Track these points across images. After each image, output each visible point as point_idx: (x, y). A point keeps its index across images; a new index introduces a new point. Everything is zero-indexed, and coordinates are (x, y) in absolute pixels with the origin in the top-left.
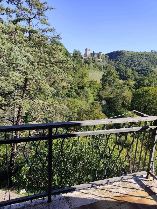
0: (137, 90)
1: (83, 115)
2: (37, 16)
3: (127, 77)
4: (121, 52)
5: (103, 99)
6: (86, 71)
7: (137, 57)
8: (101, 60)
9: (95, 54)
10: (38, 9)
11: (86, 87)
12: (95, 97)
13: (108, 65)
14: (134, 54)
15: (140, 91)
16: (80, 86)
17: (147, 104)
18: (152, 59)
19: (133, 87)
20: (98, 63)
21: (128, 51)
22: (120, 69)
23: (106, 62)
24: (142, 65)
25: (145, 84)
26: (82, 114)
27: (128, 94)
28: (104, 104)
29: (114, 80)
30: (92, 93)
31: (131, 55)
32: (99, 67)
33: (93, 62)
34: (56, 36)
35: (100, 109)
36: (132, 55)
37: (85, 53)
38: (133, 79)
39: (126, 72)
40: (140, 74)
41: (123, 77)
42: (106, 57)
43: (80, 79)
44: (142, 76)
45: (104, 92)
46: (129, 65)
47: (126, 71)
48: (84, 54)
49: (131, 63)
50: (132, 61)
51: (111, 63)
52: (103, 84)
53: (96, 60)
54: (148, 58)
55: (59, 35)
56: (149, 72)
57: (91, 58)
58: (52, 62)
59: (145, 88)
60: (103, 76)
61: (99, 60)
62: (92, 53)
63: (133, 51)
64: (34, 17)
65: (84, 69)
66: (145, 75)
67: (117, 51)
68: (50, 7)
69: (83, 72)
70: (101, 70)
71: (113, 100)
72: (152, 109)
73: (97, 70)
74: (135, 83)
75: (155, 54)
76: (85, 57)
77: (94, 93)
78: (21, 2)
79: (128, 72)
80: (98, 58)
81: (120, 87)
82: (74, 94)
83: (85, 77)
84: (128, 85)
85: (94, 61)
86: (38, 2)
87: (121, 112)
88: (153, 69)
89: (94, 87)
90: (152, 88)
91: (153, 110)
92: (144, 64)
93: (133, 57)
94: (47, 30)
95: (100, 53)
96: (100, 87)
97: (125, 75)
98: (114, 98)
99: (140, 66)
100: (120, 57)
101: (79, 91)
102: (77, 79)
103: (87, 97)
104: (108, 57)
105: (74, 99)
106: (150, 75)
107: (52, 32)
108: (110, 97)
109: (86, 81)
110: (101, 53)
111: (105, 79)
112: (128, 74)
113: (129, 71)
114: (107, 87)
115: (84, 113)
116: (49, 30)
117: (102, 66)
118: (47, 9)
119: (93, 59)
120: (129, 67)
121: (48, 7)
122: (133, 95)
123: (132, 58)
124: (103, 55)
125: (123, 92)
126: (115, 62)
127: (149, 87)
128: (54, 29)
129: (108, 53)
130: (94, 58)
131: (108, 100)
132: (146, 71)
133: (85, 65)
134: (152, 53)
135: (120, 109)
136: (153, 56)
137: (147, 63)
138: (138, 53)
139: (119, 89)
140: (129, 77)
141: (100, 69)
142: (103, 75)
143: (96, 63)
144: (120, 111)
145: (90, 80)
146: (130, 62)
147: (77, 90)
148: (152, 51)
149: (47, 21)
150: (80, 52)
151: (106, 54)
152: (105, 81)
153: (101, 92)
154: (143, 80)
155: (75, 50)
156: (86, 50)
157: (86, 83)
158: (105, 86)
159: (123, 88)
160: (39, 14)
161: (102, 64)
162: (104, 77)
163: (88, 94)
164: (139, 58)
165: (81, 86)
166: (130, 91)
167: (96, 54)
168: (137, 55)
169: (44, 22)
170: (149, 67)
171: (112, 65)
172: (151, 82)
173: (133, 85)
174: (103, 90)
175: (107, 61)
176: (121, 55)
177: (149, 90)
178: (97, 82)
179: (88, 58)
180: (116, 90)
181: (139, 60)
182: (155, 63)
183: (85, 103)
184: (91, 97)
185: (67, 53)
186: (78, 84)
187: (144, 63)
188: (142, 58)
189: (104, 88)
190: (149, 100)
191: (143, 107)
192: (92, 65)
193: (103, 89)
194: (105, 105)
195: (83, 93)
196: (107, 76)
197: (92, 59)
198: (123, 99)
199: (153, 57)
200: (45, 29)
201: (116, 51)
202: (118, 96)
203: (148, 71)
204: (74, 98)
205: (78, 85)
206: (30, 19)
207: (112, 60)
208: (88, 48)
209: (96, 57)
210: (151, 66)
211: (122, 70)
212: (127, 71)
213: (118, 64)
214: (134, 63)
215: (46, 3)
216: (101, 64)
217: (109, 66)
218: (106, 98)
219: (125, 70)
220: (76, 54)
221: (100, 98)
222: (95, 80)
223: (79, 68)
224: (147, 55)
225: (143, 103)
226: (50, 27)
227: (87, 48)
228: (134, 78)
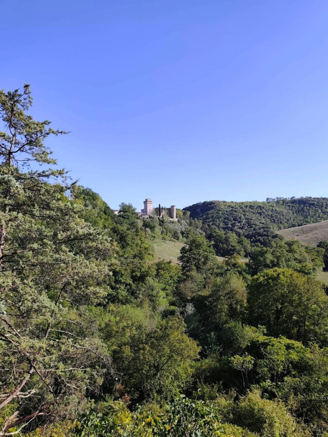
0: (256, 277)
1: (144, 349)
2: (27, 147)
3: (231, 250)
4: (211, 203)
5: (188, 301)
6: (148, 243)
7: (243, 211)
8: (175, 219)
9: (162, 209)
10: (28, 134)
11: (149, 277)
12: (170, 297)
13: (189, 228)
14: (237, 206)
15: (260, 277)
16: (136, 274)
17: (280, 306)
18: (270, 213)
19: (245, 271)
20: (171, 226)
21: (224, 202)
22: (215, 235)
23: (186, 224)
24: (254, 226)
25: (268, 262)
26: (141, 346)
27: (238, 285)
28: (192, 312)
29: (206, 258)
30: (164, 289)
31: (231, 209)
32: (173, 233)
33: (160, 225)
34: (69, 185)
35: (184, 329)
36: (232, 207)
37: (143, 208)
38: (243, 253)
39: (227, 240)
40: (254, 242)
41: (224, 250)
42: (184, 214)
43: (135, 260)
44: (257, 246)
45: (189, 284)
46: (230, 226)
47: (225, 237)
48: (142, 211)
49: (233, 222)
50: (235, 220)
51: (196, 224)
52: (184, 268)
53: (166, 221)
54: (262, 212)
55: (75, 183)
56: (270, 238)
57: (156, 217)
59: (270, 272)
61: (171, 219)
62: (157, 208)
63: (234, 201)
64: (20, 149)
65: (143, 239)
66: (264, 244)
67: (205, 203)
68: (56, 131)
69: (142, 246)
70: (178, 239)
71: (210, 302)
72: (292, 315)
73: (169, 239)
74: (247, 260)
75: (275, 205)
76: (143, 216)
77: (167, 287)
79: (231, 240)
80: (170, 216)
81: (219, 271)
82: (124, 293)
83: (146, 256)
84: (234, 265)
85: (162, 222)
86: (31, 121)
87: (230, 328)
88: (277, 232)
89: (167, 275)
90: (283, 270)
91: (295, 318)
92: (258, 223)
93: (236, 211)
95: (173, 207)
96: (180, 275)
97: (225, 246)
98: (210, 296)
99: (251, 227)
100: (211, 212)
101: (134, 286)
102: (129, 261)
103: (152, 299)
104: (189, 213)
105: (124, 306)
106: (273, 243)
107: (60, 177)
108: (203, 294)
109: (149, 262)
110: (175, 208)
111: (186, 256)
112: (231, 244)
113: (233, 238)
114: (194, 273)
115: (147, 343)
117: (179, 232)
118: (48, 134)
119: (161, 219)
120: (232, 230)
121: (50, 130)
122: (248, 287)
123: (234, 213)
124: (179, 210)
125: (227, 282)
126: (203, 223)
127: (276, 268)
128: (65, 171)
129: (187, 206)
130: (161, 217)
131: (199, 302)
132: (265, 235)
133: (146, 231)
134: (268, 203)
135: (226, 322)
136: (271, 208)
137: (264, 221)
138: (242, 203)
139: (217, 276)
140: (234, 250)
141: (175, 236)
142: (183, 249)
143: (166, 227)
144: (228, 325)
145: (157, 261)
146: (230, 221)
147: (129, 285)
148: (267, 199)
149: (49, 157)
150: (134, 206)
151: (184, 209)
152: (188, 262)
153: (182, 285)
154: (262, 254)
156: (146, 202)
157: (149, 268)
158: (188, 271)
159: (226, 275)
160: (30, 143)
161: (179, 228)
162: (186, 253)
163: (154, 293)
164: (247, 214)
165: (139, 274)
166: (242, 278)
167: (165, 209)
168: (241, 208)
169: (43, 158)
170: (267, 228)
171: (197, 228)
172: (278, 258)
173: (244, 266)
174: (185, 280)
175: (188, 221)
176: (212, 208)
177: (278, 275)
178: (172, 264)
179: (150, 217)
180: (212, 277)
181: (248, 217)
182: (278, 221)
183: (148, 314)
184: (161, 299)
185: (107, 211)
186: (133, 271)
187: (258, 221)
188: (251, 212)
189: (187, 276)
190: (283, 296)
191: (273, 314)
192: (158, 229)
193: (185, 277)
194: (194, 315)
195: (143, 289)
196: (190, 250)
197: (159, 218)
198: (229, 298)
199: (272, 210)
200: (43, 172)
201: (202, 202)
202: (219, 291)
203: (267, 236)
204: (123, 304)
205: (132, 273)
206: (10, 153)
207: (196, 219)
208: (148, 200)
209: (166, 214)
210: (271, 227)
211: (219, 236)
212: (229, 238)
213: (209, 225)
214: (239, 222)
215: (49, 123)
216: (176, 227)
217: (192, 230)
218: (194, 297)
220: (125, 212)
221: (180, 299)
222: (168, 261)
223: (132, 239)
224: (260, 207)
225: (272, 305)
226: (54, 168)
228: (245, 251)
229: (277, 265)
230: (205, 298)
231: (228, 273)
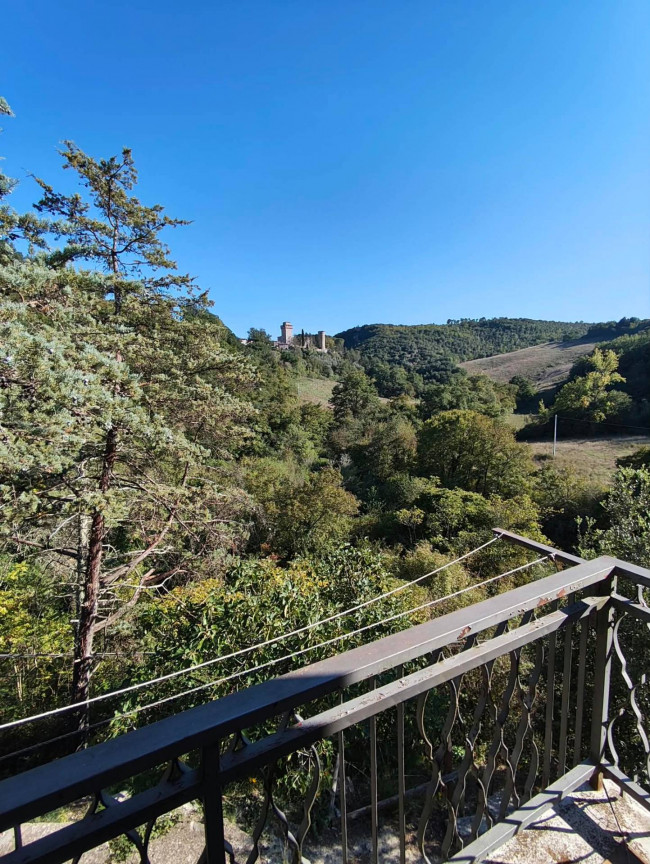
0: (429, 421)
2: (136, 245)
3: (397, 389)
4: (373, 327)
5: (343, 452)
6: (288, 381)
7: (415, 338)
8: (324, 350)
9: (307, 335)
10: (137, 225)
11: (291, 425)
12: (320, 449)
13: (343, 361)
14: (407, 331)
15: (435, 421)
16: (276, 422)
17: (457, 455)
18: (451, 340)
19: (415, 414)
20: (319, 359)
21: (391, 326)
22: (377, 370)
23: (338, 356)
24: (428, 358)
25: (445, 402)
26: (289, 501)
27: (406, 431)
28: (348, 464)
29: (366, 400)
30: (312, 439)
31: (399, 335)
32: (321, 368)
33: (304, 358)
34: (197, 297)
35: (340, 482)
36: (401, 333)
37: (280, 335)
38: (412, 392)
39: (392, 376)
40: (428, 378)
41: (388, 389)
42: (337, 342)
43: (273, 403)
44: (432, 383)
45: (344, 432)
46: (397, 358)
48: (279, 339)
49: (402, 352)
50: (403, 349)
51: (352, 356)
52: (336, 413)
53: (311, 352)
54: (440, 339)
56: (449, 373)
57: (299, 347)
58: (189, 370)
59: (448, 414)
60: (336, 390)
61: (319, 350)
62: (299, 335)
63: (404, 324)
64: (126, 248)
65: (282, 376)
66: (441, 381)
67: (364, 327)
68: (173, 220)
69: (281, 386)
70: (328, 377)
71: (370, 452)
72: (471, 464)
73: (316, 376)
74: (418, 402)
75: (458, 329)
76: (280, 347)
77: (316, 436)
78: (83, 206)
79: (397, 376)
80: (316, 346)
81: (382, 415)
82: (262, 444)
83: (286, 398)
84: (401, 408)
85: (306, 355)
86: (136, 206)
87: (394, 481)
88: (458, 365)
89: (316, 422)
90: (463, 412)
91: (474, 468)
92: (434, 354)
93: (405, 338)
94: (167, 281)
95: (321, 333)
96: (331, 421)
97: (390, 384)
98: (370, 445)
99: (425, 359)
100: (372, 340)
101: (273, 435)
102: (264, 404)
103: (297, 451)
104: (342, 341)
105: (262, 460)
106: (452, 379)
107: (184, 286)
108: (361, 443)
109: (291, 406)
110: (323, 334)
111: (339, 399)
112: (397, 381)
113: (401, 373)
114: (350, 418)
115: (295, 498)
116: (174, 281)
117: (329, 366)
118: (163, 225)
119: (304, 350)
120: (399, 363)
121: (165, 219)
122: (419, 433)
123: (403, 340)
124: (329, 337)
125: (392, 428)
126: (362, 354)
127: (455, 410)
128: (190, 277)
129: (341, 331)
130: (305, 347)
131: (357, 453)
132: (442, 370)
133: (285, 366)
134: (449, 326)
135: (390, 475)
136: (452, 333)
137: (442, 351)
138: (415, 327)
139: (380, 421)
140: (402, 389)
141: (325, 373)
142: (336, 388)
143: (312, 360)
144: (392, 478)
145: (301, 404)
146: (398, 351)
147: (267, 434)
148: (449, 321)
149: (166, 258)
150: (267, 332)
151: (336, 336)
152: (342, 405)
153: (335, 433)
154: (438, 393)
155: (252, 329)
156: (283, 327)
157: (292, 413)
158: (343, 416)
159: (391, 419)
160: (140, 239)
161: (329, 362)
162: (339, 394)
163: (300, 443)
164: (420, 341)
165: (279, 421)
166: (410, 423)
167: (310, 336)
168: (413, 333)
169: (157, 260)
170: (446, 360)
171: (354, 361)
172: (458, 398)
173: (414, 409)
174: (338, 427)
175: (341, 352)
176: (374, 334)
177: (457, 418)
178: (321, 408)
179: (291, 348)
180: (373, 423)
181: (421, 346)
182: (460, 350)
183: (293, 468)
184: (308, 450)
185: (232, 340)
186: (271, 418)
187: (436, 352)
188: (426, 339)
189: (341, 422)
190: (461, 443)
191: (448, 464)
192: (301, 364)
193: (338, 424)
194: (350, 468)
195: (285, 439)
196: (345, 389)
197: (301, 349)
198: (395, 447)
199: (454, 336)
200: (162, 279)
201: (360, 326)
202: (382, 439)
203: (446, 370)
204: (260, 456)
205: (269, 420)
206: (114, 254)
207: (352, 349)
208: (286, 324)
209: (311, 343)
210: (451, 358)
211: (382, 371)
212: (395, 373)
213: (369, 358)
214: (410, 353)
215: (161, 208)
216: (326, 361)
217: (347, 365)
218: (350, 447)
219: (389, 372)
220: (256, 341)
221: (332, 450)
222: (316, 404)
224: (437, 331)
225: (447, 454)
226: (176, 274)
227: (284, 323)
228: (416, 391)
229: (457, 406)
230: (365, 447)
231: (394, 418)
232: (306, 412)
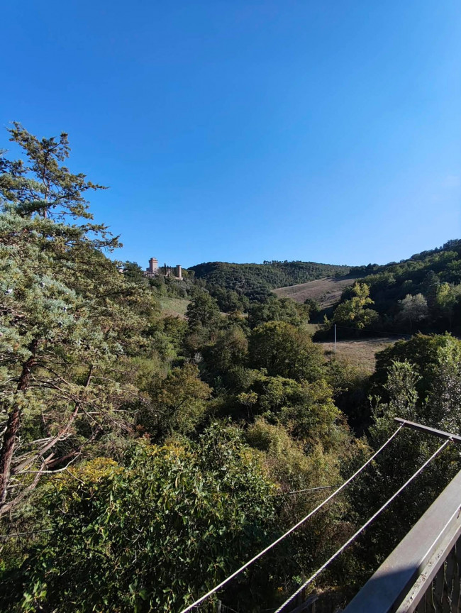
0: (256, 329)
3: (232, 306)
4: (215, 264)
5: (196, 351)
7: (243, 272)
8: (181, 278)
9: (168, 267)
11: (157, 332)
12: (178, 349)
13: (194, 286)
14: (238, 267)
15: (260, 328)
17: (275, 352)
18: (266, 274)
19: (245, 324)
20: (177, 284)
21: (227, 263)
22: (218, 293)
23: (191, 282)
24: (252, 285)
25: (265, 316)
26: (159, 390)
27: (240, 335)
28: (200, 360)
29: (211, 314)
30: (172, 342)
31: (232, 270)
32: (178, 291)
33: (166, 283)
36: (234, 268)
37: (148, 267)
38: (242, 308)
39: (229, 297)
40: (252, 299)
41: (226, 307)
42: (189, 273)
44: (255, 302)
45: (196, 337)
46: (231, 285)
48: (148, 269)
49: (234, 281)
50: (235, 279)
51: (200, 283)
52: (190, 323)
53: (171, 279)
54: (260, 273)
56: (266, 296)
57: (162, 276)
58: (100, 293)
59: (269, 324)
60: (190, 307)
61: (177, 278)
62: (162, 267)
63: (235, 262)
66: (261, 301)
67: (208, 263)
70: (183, 297)
71: (215, 351)
72: (285, 359)
73: (175, 296)
74: (247, 315)
75: (271, 267)
76: (149, 275)
77: (175, 340)
79: (232, 297)
80: (175, 275)
81: (222, 325)
83: (153, 312)
84: (235, 319)
85: (167, 281)
87: (233, 372)
88: (272, 291)
89: (175, 330)
90: (279, 323)
91: (287, 361)
92: (256, 283)
93: (237, 272)
95: (178, 266)
96: (186, 329)
97: (227, 303)
98: (215, 346)
99: (250, 286)
100: (214, 272)
103: (161, 350)
104: (194, 273)
106: (268, 300)
108: (209, 345)
109: (157, 318)
110: (180, 267)
111: (192, 312)
112: (232, 301)
113: (234, 295)
114: (200, 327)
115: (164, 388)
117: (184, 290)
119: (167, 278)
120: (233, 289)
122: (248, 337)
123: (235, 273)
124: (184, 269)
125: (231, 334)
126: (207, 282)
127: (272, 321)
129: (192, 266)
130: (167, 275)
131: (206, 352)
132: (261, 294)
133: (152, 289)
134: (265, 265)
135: (230, 367)
136: (267, 270)
137: (261, 281)
138: (243, 265)
139: (221, 329)
140: (235, 306)
141: (181, 294)
142: (190, 305)
143: (172, 285)
144: (232, 370)
145: (164, 317)
146: (232, 280)
148: (265, 262)
150: (139, 265)
151: (189, 269)
152: (194, 317)
153: (188, 338)
154: (260, 309)
155: (127, 262)
156: (151, 261)
157: (157, 323)
158: (195, 325)
159: (229, 328)
161: (184, 286)
162: (192, 309)
163: (163, 345)
164: (247, 274)
166: (242, 330)
167: (170, 268)
168: (242, 269)
170: (264, 287)
171: (202, 286)
172: (273, 313)
173: (244, 320)
174: (191, 333)
175: (193, 280)
176: (215, 269)
177: (275, 327)
178: (179, 319)
179: (156, 276)
180: (216, 330)
181: (247, 277)
182: (272, 281)
183: (158, 364)
184: (170, 351)
187: (257, 281)
188: (250, 273)
189: (194, 330)
190: (278, 344)
191: (269, 359)
192: (164, 288)
193: (191, 331)
194: (202, 363)
195: (152, 342)
196: (197, 306)
197: (164, 277)
198: (232, 347)
201: (206, 262)
202: (223, 342)
203: (264, 294)
207: (200, 278)
209: (172, 273)
210: (267, 286)
211: (221, 294)
213: (212, 284)
214: (240, 282)
216: (182, 286)
217: (197, 289)
218: (201, 348)
219: (226, 294)
220: (130, 270)
221: (187, 350)
222: (176, 316)
224: (258, 268)
225: (269, 352)
227: (152, 259)
228: (244, 308)
229: (272, 319)
230: (211, 348)
231: (231, 326)
232: (168, 322)
